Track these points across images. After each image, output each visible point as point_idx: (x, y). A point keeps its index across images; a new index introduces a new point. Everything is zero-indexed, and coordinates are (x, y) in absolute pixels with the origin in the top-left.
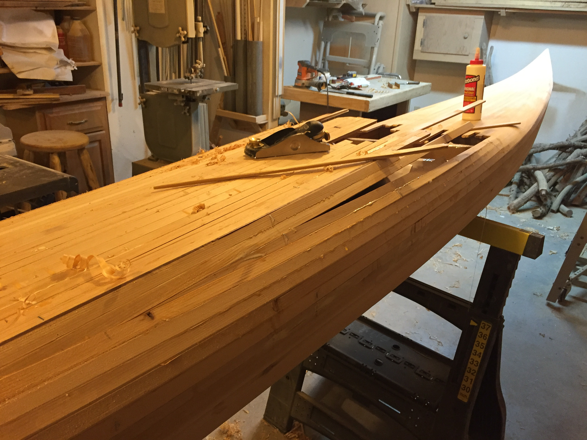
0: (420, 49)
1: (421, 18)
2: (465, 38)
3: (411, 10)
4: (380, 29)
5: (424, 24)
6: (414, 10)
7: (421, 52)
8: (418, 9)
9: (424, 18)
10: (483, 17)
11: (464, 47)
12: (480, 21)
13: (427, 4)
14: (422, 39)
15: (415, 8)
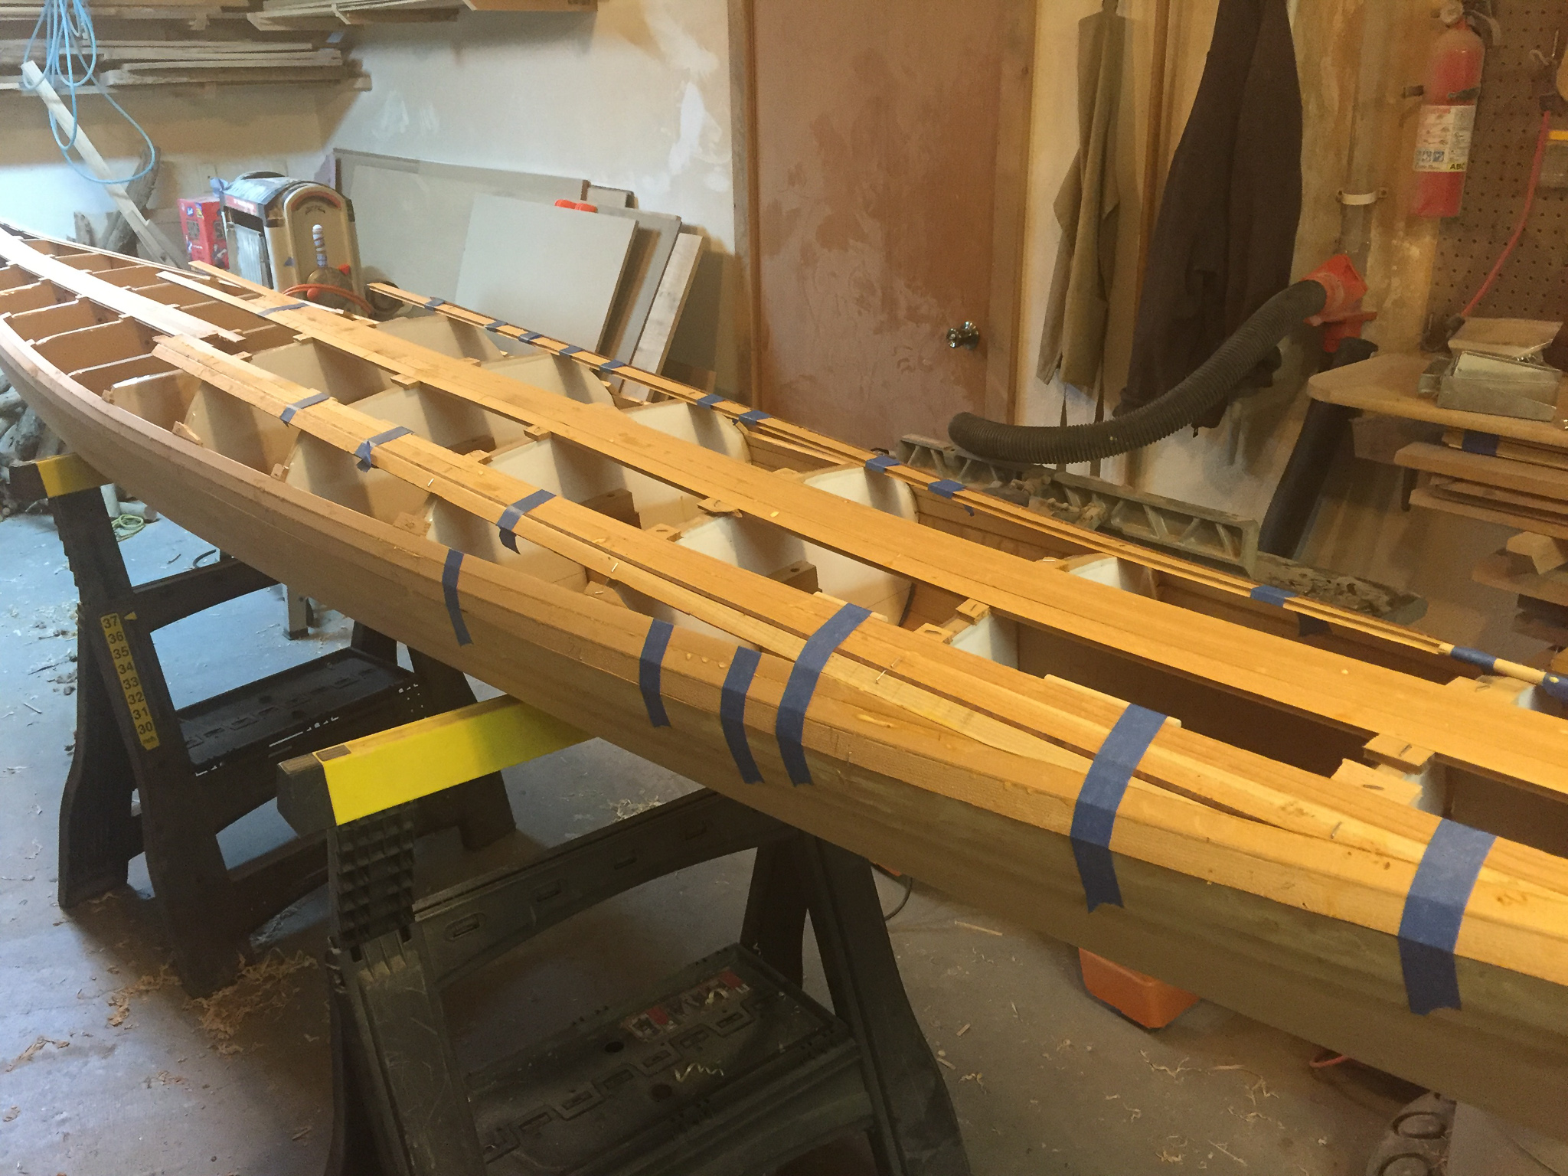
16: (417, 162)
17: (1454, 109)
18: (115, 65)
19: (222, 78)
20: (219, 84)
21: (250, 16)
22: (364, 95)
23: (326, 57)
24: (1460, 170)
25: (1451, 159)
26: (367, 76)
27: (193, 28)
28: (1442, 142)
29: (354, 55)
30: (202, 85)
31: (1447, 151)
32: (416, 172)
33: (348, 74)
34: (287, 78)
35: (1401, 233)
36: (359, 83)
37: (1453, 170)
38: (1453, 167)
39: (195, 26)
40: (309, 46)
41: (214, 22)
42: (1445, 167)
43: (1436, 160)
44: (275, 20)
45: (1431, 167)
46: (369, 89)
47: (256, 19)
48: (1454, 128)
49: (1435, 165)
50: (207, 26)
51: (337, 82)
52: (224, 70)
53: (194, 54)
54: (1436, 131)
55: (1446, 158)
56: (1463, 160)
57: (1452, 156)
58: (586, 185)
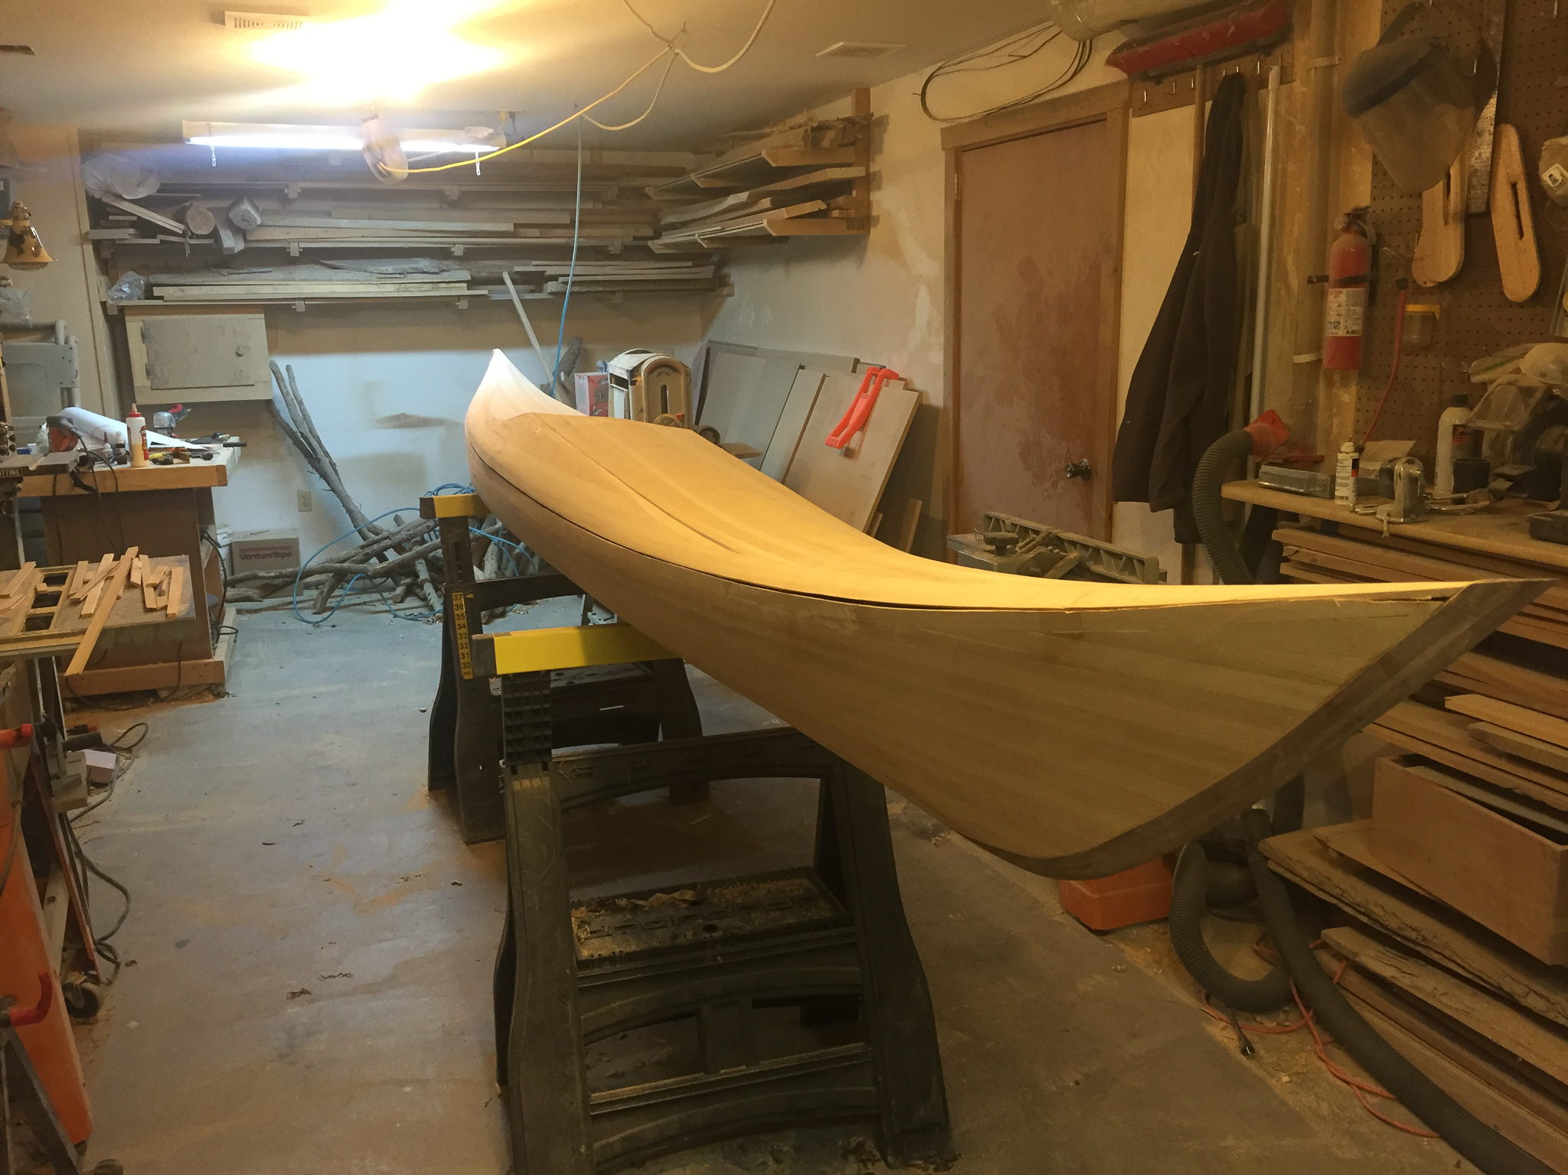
0: (148, 383)
1: (133, 327)
2: (239, 355)
3: (109, 313)
4: (75, 351)
5: (144, 336)
6: (116, 312)
7: (152, 389)
8: (122, 310)
9: (141, 324)
10: (263, 316)
11: (241, 371)
12: (258, 322)
13: (139, 299)
14: (146, 365)
15: (117, 306)
16: (756, 348)
17: (1345, 291)
18: (554, 278)
19: (627, 288)
20: (625, 292)
21: (650, 243)
22: (730, 299)
23: (707, 272)
24: (1355, 335)
25: (1346, 327)
26: (733, 285)
27: (612, 253)
28: (1339, 315)
29: (725, 271)
30: (614, 292)
31: (1342, 321)
32: (754, 355)
33: (720, 282)
34: (675, 288)
35: (1338, 384)
36: (726, 291)
37: (1348, 335)
38: (1348, 332)
39: (613, 250)
40: (690, 264)
41: (626, 248)
42: (1341, 333)
43: (1335, 328)
44: (666, 246)
45: (1332, 333)
46: (732, 295)
47: (655, 245)
48: (1347, 305)
49: (1335, 331)
50: (621, 250)
51: (712, 290)
52: (632, 281)
53: (608, 270)
54: (1334, 306)
55: (1342, 326)
56: (1357, 327)
57: (1346, 324)
58: (857, 361)
